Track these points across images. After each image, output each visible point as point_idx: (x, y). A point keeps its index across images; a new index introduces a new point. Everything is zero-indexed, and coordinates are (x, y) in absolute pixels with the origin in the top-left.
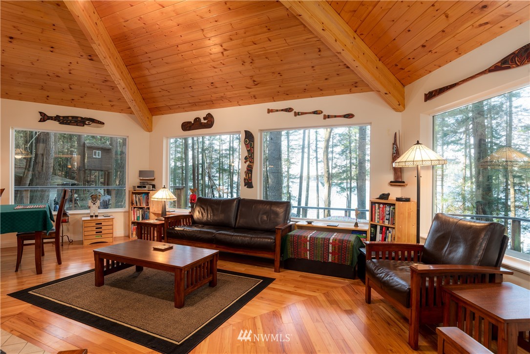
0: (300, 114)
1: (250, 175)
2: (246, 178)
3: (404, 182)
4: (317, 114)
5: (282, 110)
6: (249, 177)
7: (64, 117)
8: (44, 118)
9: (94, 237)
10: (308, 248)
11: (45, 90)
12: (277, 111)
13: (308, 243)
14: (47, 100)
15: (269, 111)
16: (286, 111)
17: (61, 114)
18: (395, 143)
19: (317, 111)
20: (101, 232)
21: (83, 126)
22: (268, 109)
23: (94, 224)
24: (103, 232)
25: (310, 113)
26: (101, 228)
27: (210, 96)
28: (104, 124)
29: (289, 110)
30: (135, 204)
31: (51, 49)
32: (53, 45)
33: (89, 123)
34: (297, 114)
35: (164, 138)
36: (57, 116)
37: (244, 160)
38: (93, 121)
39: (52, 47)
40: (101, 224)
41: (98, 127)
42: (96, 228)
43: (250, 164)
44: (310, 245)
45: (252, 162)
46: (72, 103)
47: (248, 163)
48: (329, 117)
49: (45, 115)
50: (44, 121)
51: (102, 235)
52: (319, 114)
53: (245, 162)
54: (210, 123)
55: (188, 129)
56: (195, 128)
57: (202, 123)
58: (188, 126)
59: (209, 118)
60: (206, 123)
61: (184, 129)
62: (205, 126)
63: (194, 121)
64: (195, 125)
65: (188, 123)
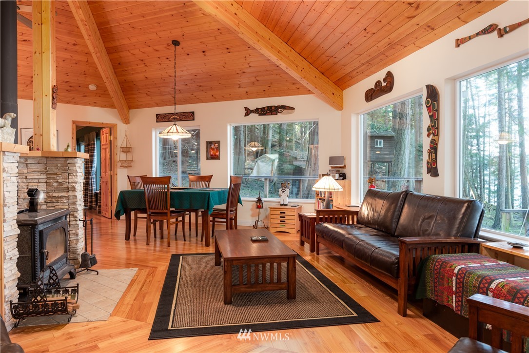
0: (508, 29)
1: (434, 155)
2: (429, 161)
5: (478, 34)
6: (432, 160)
7: (261, 109)
8: (248, 112)
9: (278, 225)
10: (454, 289)
11: (242, 87)
12: (470, 38)
13: (454, 278)
14: (248, 95)
15: (459, 43)
16: (484, 34)
17: (260, 107)
20: (285, 221)
21: (277, 114)
22: (457, 41)
23: (278, 213)
24: (287, 222)
26: (285, 217)
27: (375, 48)
28: (294, 109)
29: (489, 29)
30: (320, 195)
31: (228, 50)
32: (227, 46)
33: (281, 110)
34: (503, 32)
35: (352, 115)
36: (257, 108)
37: (427, 133)
38: (284, 107)
39: (228, 49)
40: (284, 213)
41: (289, 113)
42: (281, 217)
43: (434, 138)
44: (456, 283)
45: (437, 134)
46: (265, 94)
47: (431, 136)
49: (249, 109)
50: (248, 115)
51: (286, 225)
53: (428, 136)
54: (389, 85)
55: (370, 98)
56: (376, 96)
57: (382, 87)
58: (369, 95)
59: (388, 78)
60: (386, 86)
61: (367, 100)
62: (384, 91)
63: (375, 87)
64: (375, 92)
65: (370, 91)
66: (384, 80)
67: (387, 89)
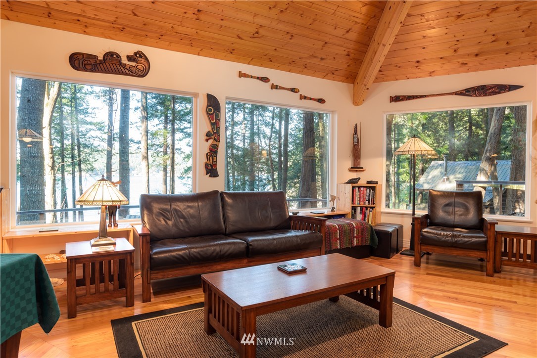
0: (278, 87)
2: (208, 162)
3: (362, 168)
4: (294, 92)
5: (258, 78)
6: (213, 162)
12: (252, 77)
15: (241, 75)
16: (262, 81)
18: (355, 133)
19: (295, 89)
22: (240, 72)
25: (288, 89)
29: (265, 80)
34: (274, 87)
37: (206, 138)
43: (215, 143)
45: (217, 140)
47: (211, 141)
48: (305, 98)
52: (296, 92)
53: (207, 140)
54: (142, 69)
55: (89, 67)
56: (107, 70)
57: (125, 65)
58: (89, 62)
59: (140, 59)
60: (134, 67)
61: (77, 66)
62: (131, 72)
63: (106, 57)
64: (107, 64)
65: (91, 57)
66: (129, 58)
67: (137, 71)
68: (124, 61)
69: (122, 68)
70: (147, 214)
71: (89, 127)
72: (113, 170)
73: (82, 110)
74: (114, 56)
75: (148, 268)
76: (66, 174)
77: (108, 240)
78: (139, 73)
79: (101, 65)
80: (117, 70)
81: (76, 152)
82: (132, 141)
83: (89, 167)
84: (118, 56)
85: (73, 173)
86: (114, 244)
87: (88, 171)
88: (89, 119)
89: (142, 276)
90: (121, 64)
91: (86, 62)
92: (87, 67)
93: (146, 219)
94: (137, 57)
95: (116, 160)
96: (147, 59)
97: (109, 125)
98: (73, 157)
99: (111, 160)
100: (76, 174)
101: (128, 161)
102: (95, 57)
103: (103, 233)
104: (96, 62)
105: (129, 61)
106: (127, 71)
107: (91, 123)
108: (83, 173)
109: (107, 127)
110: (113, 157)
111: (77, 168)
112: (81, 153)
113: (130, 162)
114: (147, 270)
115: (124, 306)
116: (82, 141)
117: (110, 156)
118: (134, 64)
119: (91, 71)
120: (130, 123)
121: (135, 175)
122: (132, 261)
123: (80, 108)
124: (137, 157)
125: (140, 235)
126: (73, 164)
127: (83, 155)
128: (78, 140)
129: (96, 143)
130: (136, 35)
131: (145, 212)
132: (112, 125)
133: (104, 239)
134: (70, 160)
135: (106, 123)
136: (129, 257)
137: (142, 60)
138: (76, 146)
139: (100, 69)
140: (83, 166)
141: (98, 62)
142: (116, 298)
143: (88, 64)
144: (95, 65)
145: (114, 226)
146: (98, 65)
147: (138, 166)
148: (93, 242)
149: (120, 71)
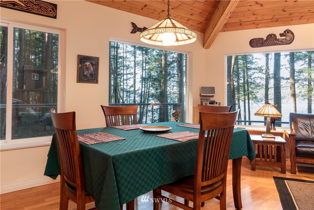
8: (135, 29)
49: (136, 26)
50: (135, 32)
54: (289, 40)
55: (259, 45)
56: (268, 44)
57: (279, 39)
58: (259, 42)
59: (288, 34)
60: (284, 39)
61: (253, 45)
62: (282, 43)
63: (268, 38)
64: (269, 41)
65: (260, 39)
66: (281, 35)
67: (286, 41)
68: (278, 37)
69: (277, 42)
70: (293, 124)
71: (254, 71)
72: (269, 99)
73: (250, 61)
74: (273, 36)
75: (294, 154)
76: (240, 101)
77: (271, 135)
78: (288, 42)
79: (265, 42)
80: (274, 43)
81: (246, 87)
82: (283, 78)
83: (254, 96)
84: (275, 36)
85: (245, 101)
86: (274, 138)
87: (253, 99)
88: (253, 66)
89: (291, 161)
90: (276, 39)
91: (258, 42)
92: (258, 45)
93: (293, 127)
94: (286, 33)
95: (271, 92)
96: (292, 33)
97: (266, 68)
98: (244, 91)
99: (268, 92)
100: (246, 101)
101: (280, 93)
102: (262, 39)
103: (268, 132)
104: (263, 41)
105: (281, 37)
106: (280, 43)
107: (254, 69)
108: (250, 101)
109: (265, 70)
110: (270, 90)
111: (247, 97)
112: (249, 88)
113: (282, 93)
114: (294, 156)
115: (280, 173)
116: (249, 80)
117: (267, 89)
118: (284, 38)
119: (260, 46)
120: (281, 66)
121: (285, 102)
122: (285, 148)
123: (248, 60)
124: (287, 89)
125: (289, 135)
126: (245, 95)
127: (250, 89)
128: (247, 80)
129: (258, 81)
130: (284, 21)
131: (292, 123)
132: (268, 69)
133: (269, 135)
134: (243, 92)
135: (264, 68)
136: (283, 146)
137: (289, 34)
138: (246, 84)
139: (265, 45)
140: (250, 96)
141: (264, 41)
142: (276, 166)
143: (259, 43)
144: (262, 43)
145: (274, 129)
146: (264, 43)
147: (287, 96)
148: (263, 135)
149: (276, 43)
